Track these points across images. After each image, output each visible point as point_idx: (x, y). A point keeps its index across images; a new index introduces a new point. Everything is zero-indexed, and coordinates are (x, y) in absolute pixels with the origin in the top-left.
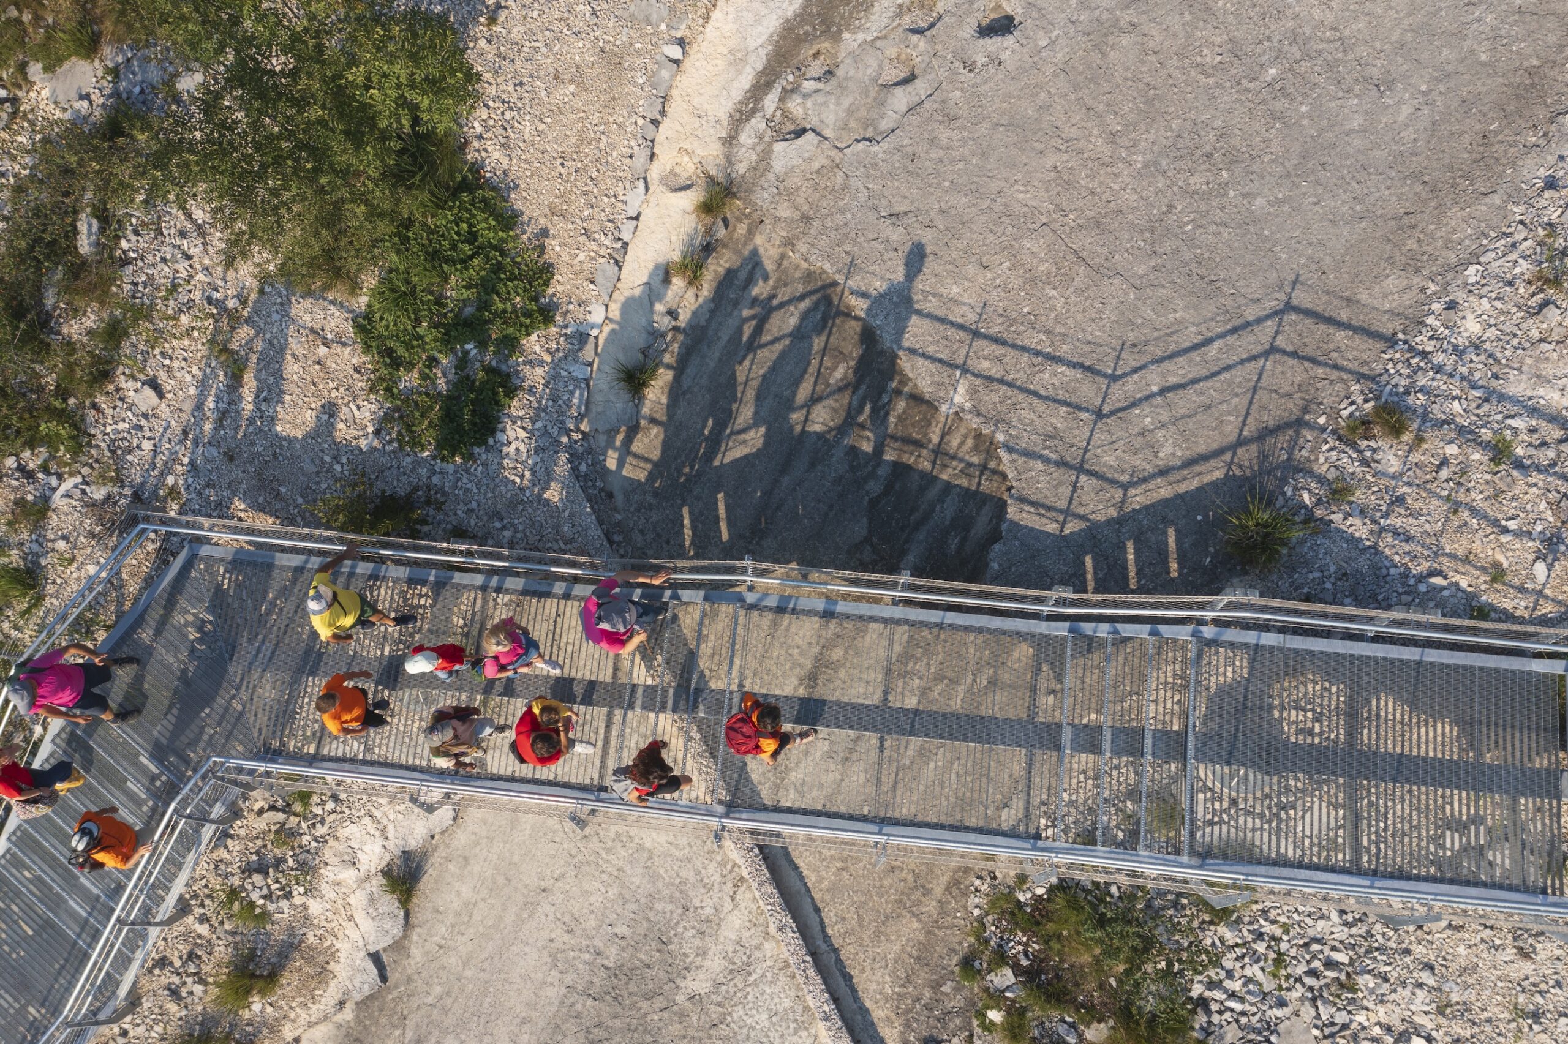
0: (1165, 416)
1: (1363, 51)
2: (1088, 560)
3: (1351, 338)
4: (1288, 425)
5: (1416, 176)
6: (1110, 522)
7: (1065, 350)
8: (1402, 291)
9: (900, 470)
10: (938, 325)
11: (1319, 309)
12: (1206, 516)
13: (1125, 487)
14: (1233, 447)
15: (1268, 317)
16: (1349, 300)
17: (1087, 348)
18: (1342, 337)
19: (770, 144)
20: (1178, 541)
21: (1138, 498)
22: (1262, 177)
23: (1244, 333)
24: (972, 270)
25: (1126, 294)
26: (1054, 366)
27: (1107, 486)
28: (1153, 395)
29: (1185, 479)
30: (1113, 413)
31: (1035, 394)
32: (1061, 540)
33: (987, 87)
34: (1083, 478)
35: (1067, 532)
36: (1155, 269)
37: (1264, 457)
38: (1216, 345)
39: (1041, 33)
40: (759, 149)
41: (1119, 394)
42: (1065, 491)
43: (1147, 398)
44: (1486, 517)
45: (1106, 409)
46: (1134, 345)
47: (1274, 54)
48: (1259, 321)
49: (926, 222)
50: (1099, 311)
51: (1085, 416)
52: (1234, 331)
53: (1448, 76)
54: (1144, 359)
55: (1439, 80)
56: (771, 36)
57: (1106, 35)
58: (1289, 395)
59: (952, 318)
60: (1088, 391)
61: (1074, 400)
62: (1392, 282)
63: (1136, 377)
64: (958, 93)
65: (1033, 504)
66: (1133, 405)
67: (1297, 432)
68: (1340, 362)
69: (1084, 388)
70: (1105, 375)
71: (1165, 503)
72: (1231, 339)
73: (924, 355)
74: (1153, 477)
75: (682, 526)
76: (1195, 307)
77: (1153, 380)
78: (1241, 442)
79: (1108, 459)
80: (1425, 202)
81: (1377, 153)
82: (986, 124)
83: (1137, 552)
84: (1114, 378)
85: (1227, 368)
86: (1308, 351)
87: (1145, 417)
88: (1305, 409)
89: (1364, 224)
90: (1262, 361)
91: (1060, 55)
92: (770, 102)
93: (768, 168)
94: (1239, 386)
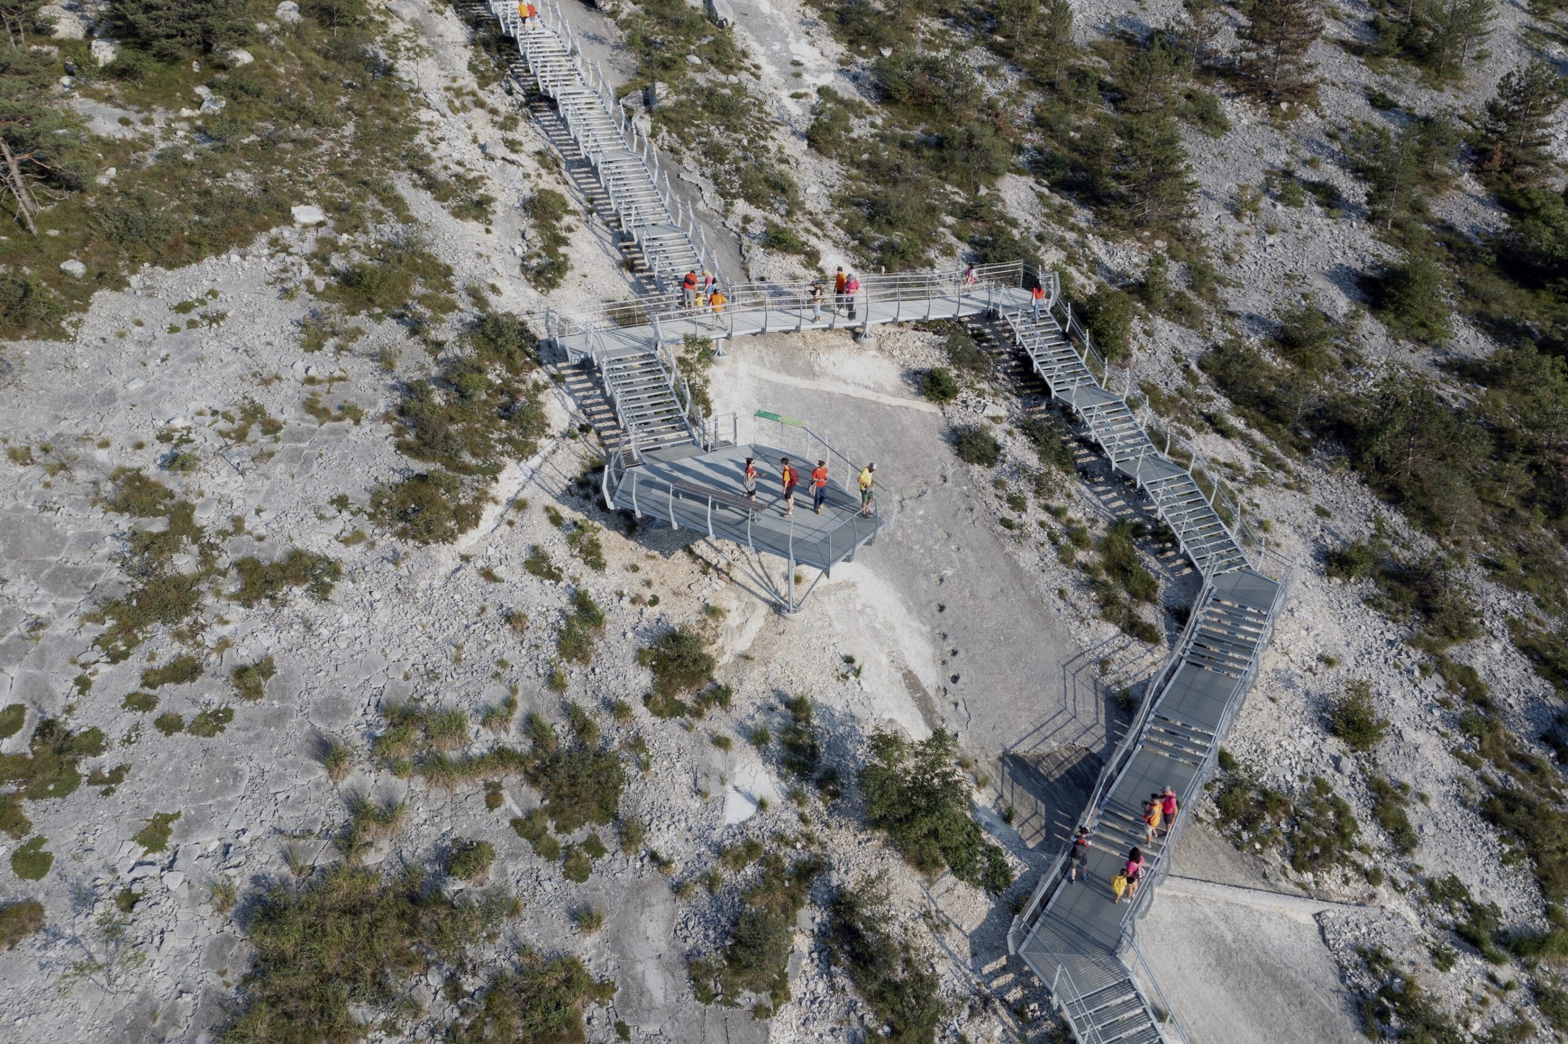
0: (1082, 705)
1: (1007, 622)
3: (1078, 660)
4: (1095, 683)
6: (1106, 731)
7: (1053, 713)
8: (1069, 645)
9: (1068, 772)
11: (1067, 661)
12: (1113, 712)
13: (1098, 723)
14: (1097, 696)
15: (1064, 672)
16: (1067, 655)
17: (1054, 709)
20: (1117, 720)
21: (1103, 722)
22: (1027, 653)
23: (1066, 679)
25: (1044, 694)
26: (1056, 718)
27: (1096, 727)
30: (1075, 714)
31: (1062, 727)
33: (970, 689)
34: (1091, 730)
35: (1104, 742)
36: (1041, 685)
37: (1102, 692)
38: (1066, 684)
39: (964, 672)
41: (1070, 710)
42: (1094, 736)
43: (1074, 705)
44: (1138, 658)
46: (1058, 699)
49: (1000, 722)
50: (1045, 700)
51: (1073, 720)
54: (1063, 700)
55: (1022, 614)
57: (973, 661)
60: (1066, 715)
61: (1068, 720)
62: (1066, 646)
63: (1067, 704)
64: (968, 695)
65: (1093, 745)
66: (1075, 709)
67: (1098, 682)
68: (1083, 665)
70: (1064, 710)
71: (1106, 718)
74: (1098, 716)
76: (1054, 683)
77: (1070, 701)
79: (1088, 722)
81: (1034, 632)
82: (980, 695)
85: (1074, 686)
86: (1077, 670)
87: (1080, 709)
88: (1093, 678)
89: (1050, 643)
90: (1076, 679)
91: (972, 671)
94: (1080, 686)
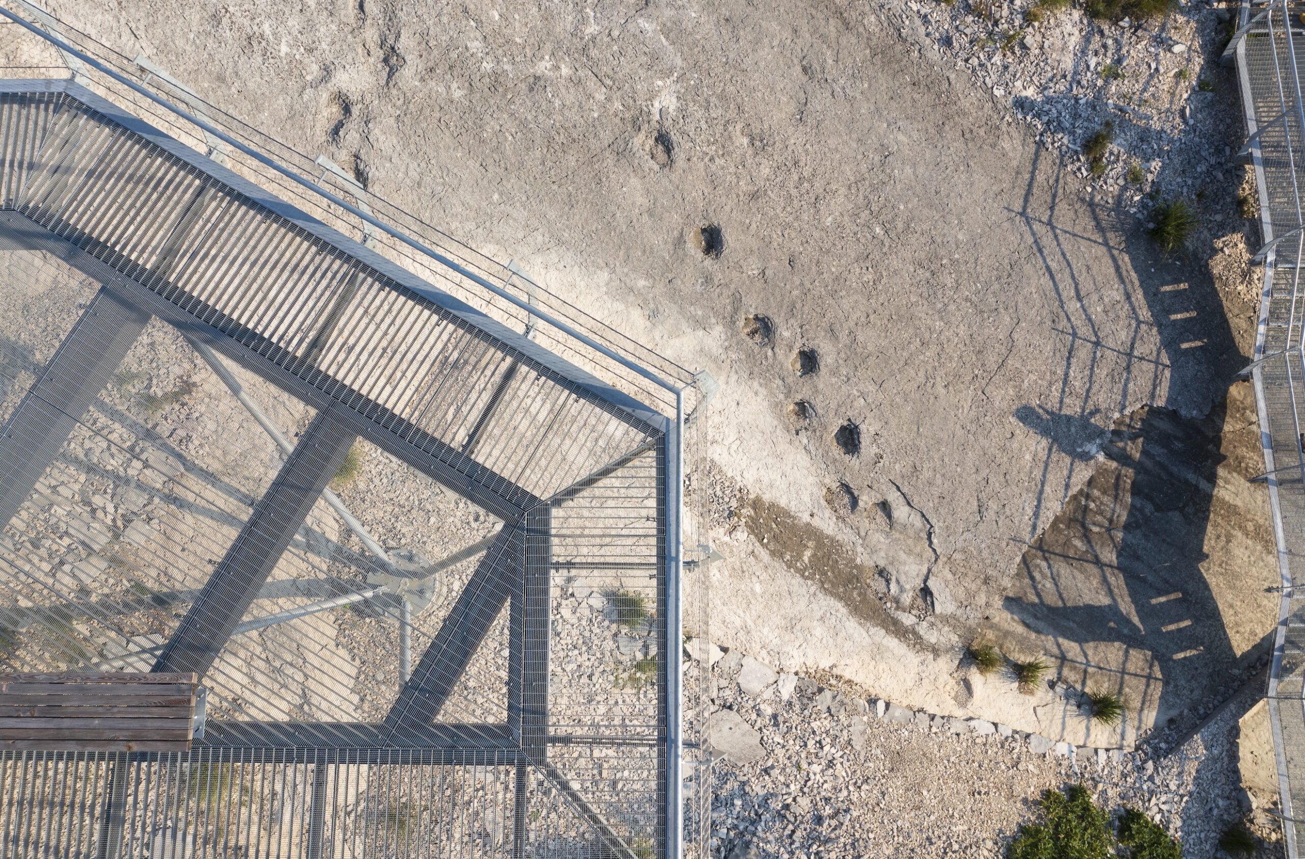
0: (1095, 297)
1: (864, 167)
2: (1184, 346)
3: (1040, 171)
4: (1093, 212)
5: (940, 128)
6: (1160, 333)
7: (1060, 372)
8: (1011, 137)
9: (1136, 489)
10: (1049, 468)
11: (1024, 192)
12: (1151, 266)
13: (1139, 322)
14: (1110, 249)
15: (1031, 228)
16: (1017, 173)
17: (1058, 355)
18: (1040, 178)
19: (936, 617)
20: (1168, 284)
21: (1145, 313)
22: (944, 235)
23: (1041, 244)
24: (1015, 445)
25: (1022, 329)
26: (1071, 378)
27: (1139, 335)
28: (1082, 306)
29: (1131, 281)
30: (1096, 335)
31: (1088, 391)
32: (1174, 366)
33: (893, 443)
34: (1136, 353)
35: (1168, 363)
36: (1006, 309)
37: (1113, 228)
38: (1050, 263)
39: (856, 404)
40: (940, 626)
41: (1084, 330)
42: (1145, 365)
43: (1085, 310)
44: (1148, 82)
45: (1094, 339)
46: (1054, 321)
47: (866, 229)
48: (1033, 234)
49: (984, 483)
50: (1035, 348)
51: (1099, 354)
52: (1040, 251)
53: (877, 109)
54: (1062, 314)
55: (881, 115)
56: (860, 624)
57: (856, 354)
58: (1076, 211)
59: (1045, 458)
60: (1083, 353)
61: (1089, 363)
62: (1006, 144)
63: (1073, 319)
64: (897, 466)
65: (1155, 388)
66: (1090, 320)
67: (1098, 205)
68: (1054, 178)
69: (1082, 356)
70: (1073, 341)
71: (1146, 294)
72: (1046, 252)
73: (1069, 478)
74: (1131, 303)
75: (1185, 658)
76: (1029, 278)
77: (1073, 306)
78: (1106, 244)
79: (1124, 336)
80: (956, 124)
81: (927, 156)
82: (918, 442)
83: (1176, 312)
84: (1074, 335)
85: (1064, 255)
86: (1049, 200)
87: (1096, 311)
88: (1083, 200)
89: (972, 164)
90: (1058, 231)
91: (870, 388)
92: (908, 620)
93: (953, 616)
94: (1073, 246)
